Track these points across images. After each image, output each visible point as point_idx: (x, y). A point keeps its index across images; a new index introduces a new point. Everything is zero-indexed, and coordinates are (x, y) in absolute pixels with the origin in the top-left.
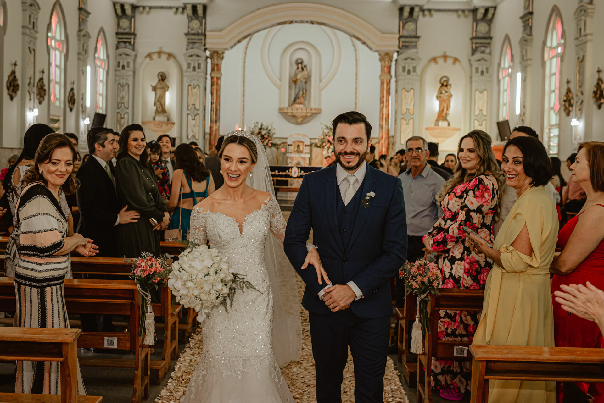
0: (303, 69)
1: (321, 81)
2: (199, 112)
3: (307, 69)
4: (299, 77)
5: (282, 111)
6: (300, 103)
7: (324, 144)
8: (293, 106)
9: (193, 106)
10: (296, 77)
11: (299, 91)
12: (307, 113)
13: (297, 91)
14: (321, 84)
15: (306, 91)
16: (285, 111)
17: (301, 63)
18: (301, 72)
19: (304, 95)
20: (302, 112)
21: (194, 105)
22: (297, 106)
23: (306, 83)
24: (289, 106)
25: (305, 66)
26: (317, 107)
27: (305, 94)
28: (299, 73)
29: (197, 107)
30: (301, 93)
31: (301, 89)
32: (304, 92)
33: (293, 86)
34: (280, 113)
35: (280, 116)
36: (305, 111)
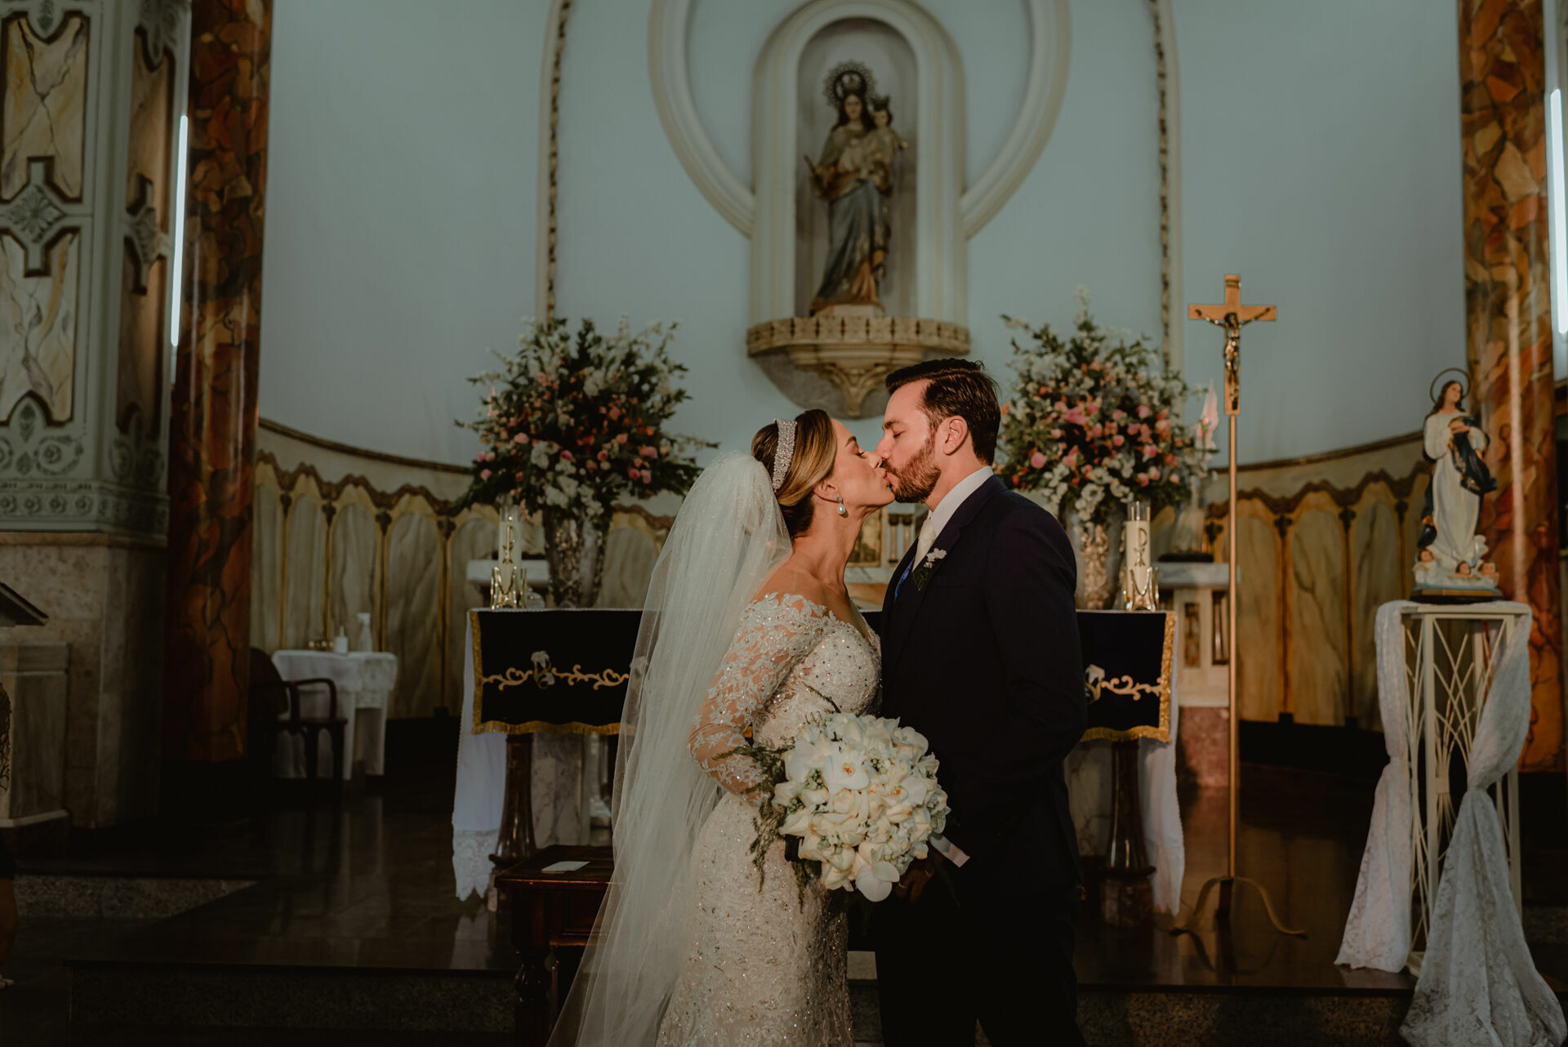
0: (869, 124)
1: (964, 190)
2: (76, 215)
3: (890, 118)
4: (846, 163)
5: (763, 345)
6: (857, 299)
7: (1038, 459)
8: (820, 316)
9: (38, 169)
10: (835, 163)
11: (851, 232)
12: (895, 347)
13: (841, 233)
14: (966, 201)
15: (888, 233)
16: (780, 341)
17: (862, 89)
18: (859, 136)
19: (879, 257)
20: (870, 345)
21: (49, 162)
22: (840, 311)
23: (886, 192)
24: (798, 312)
25: (883, 105)
26: (946, 317)
27: (885, 249)
28: (847, 143)
29: (67, 176)
30: (864, 243)
31: (865, 224)
32: (879, 239)
33: (821, 208)
34: (753, 355)
35: (752, 369)
36: (888, 337)
